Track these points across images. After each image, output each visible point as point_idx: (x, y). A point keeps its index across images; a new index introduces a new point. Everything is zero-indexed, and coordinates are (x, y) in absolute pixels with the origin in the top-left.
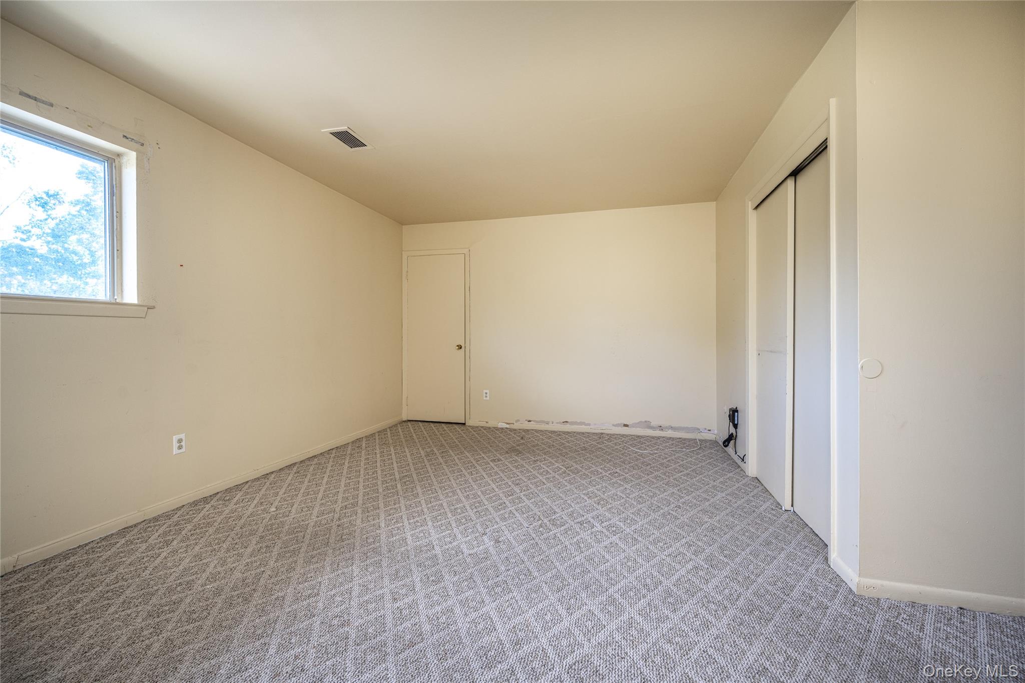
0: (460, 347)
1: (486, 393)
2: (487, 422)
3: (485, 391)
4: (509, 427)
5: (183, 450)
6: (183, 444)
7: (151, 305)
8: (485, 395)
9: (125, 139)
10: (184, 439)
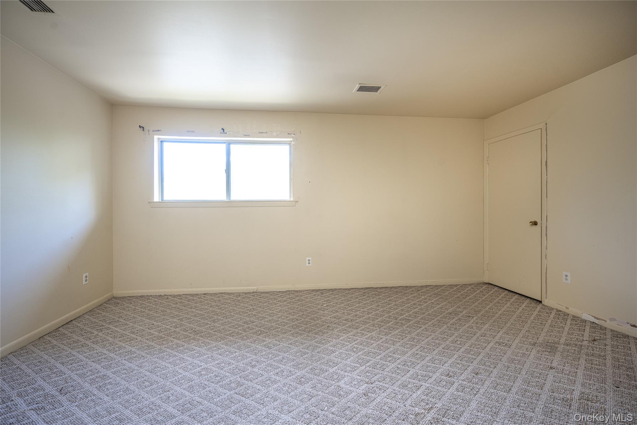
0: (535, 223)
1: (566, 276)
2: (567, 308)
3: (565, 273)
4: (598, 323)
5: (310, 265)
6: (310, 262)
7: (297, 201)
8: (564, 277)
9: (289, 135)
10: (311, 259)
